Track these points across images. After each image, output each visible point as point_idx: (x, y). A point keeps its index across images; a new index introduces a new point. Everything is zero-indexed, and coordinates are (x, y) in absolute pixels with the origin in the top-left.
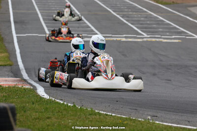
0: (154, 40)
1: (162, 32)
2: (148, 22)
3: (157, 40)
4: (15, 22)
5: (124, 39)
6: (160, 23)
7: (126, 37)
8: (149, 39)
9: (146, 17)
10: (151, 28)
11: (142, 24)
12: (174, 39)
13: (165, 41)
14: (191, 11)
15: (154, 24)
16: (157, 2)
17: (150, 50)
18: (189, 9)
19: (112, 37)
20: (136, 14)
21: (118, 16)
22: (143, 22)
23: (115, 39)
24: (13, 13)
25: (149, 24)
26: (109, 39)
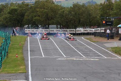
0: (87, 59)
2: (86, 51)
3: (89, 59)
5: (75, 59)
7: (76, 58)
8: (86, 59)
9: (85, 48)
10: (87, 53)
11: (83, 51)
12: (96, 59)
13: (92, 59)
14: (104, 45)
15: (88, 51)
16: (91, 41)
17: (85, 64)
18: (104, 44)
19: (70, 58)
23: (71, 59)
24: (30, 46)
25: (86, 52)
26: (69, 59)
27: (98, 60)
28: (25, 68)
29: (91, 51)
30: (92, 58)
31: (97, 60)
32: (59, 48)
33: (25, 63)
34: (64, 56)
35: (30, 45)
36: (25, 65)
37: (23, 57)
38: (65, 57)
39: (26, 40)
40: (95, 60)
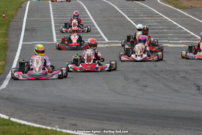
1: (171, 36)
2: (160, 27)
4: (26, 30)
6: (173, 27)
9: (159, 22)
10: (161, 33)
11: (154, 29)
12: (181, 44)
13: (172, 45)
15: (165, 29)
20: (151, 18)
21: (132, 21)
22: (155, 27)
24: (27, 20)
25: (160, 29)
26: (115, 45)
27: (184, 45)
28: (3, 67)
29: (171, 27)
30: (171, 43)
31: (182, 46)
32: (95, 23)
33: (6, 55)
34: (104, 40)
35: (28, 17)
36: (5, 60)
37: (6, 43)
38: (107, 41)
39: (21, 7)
40: (179, 45)
